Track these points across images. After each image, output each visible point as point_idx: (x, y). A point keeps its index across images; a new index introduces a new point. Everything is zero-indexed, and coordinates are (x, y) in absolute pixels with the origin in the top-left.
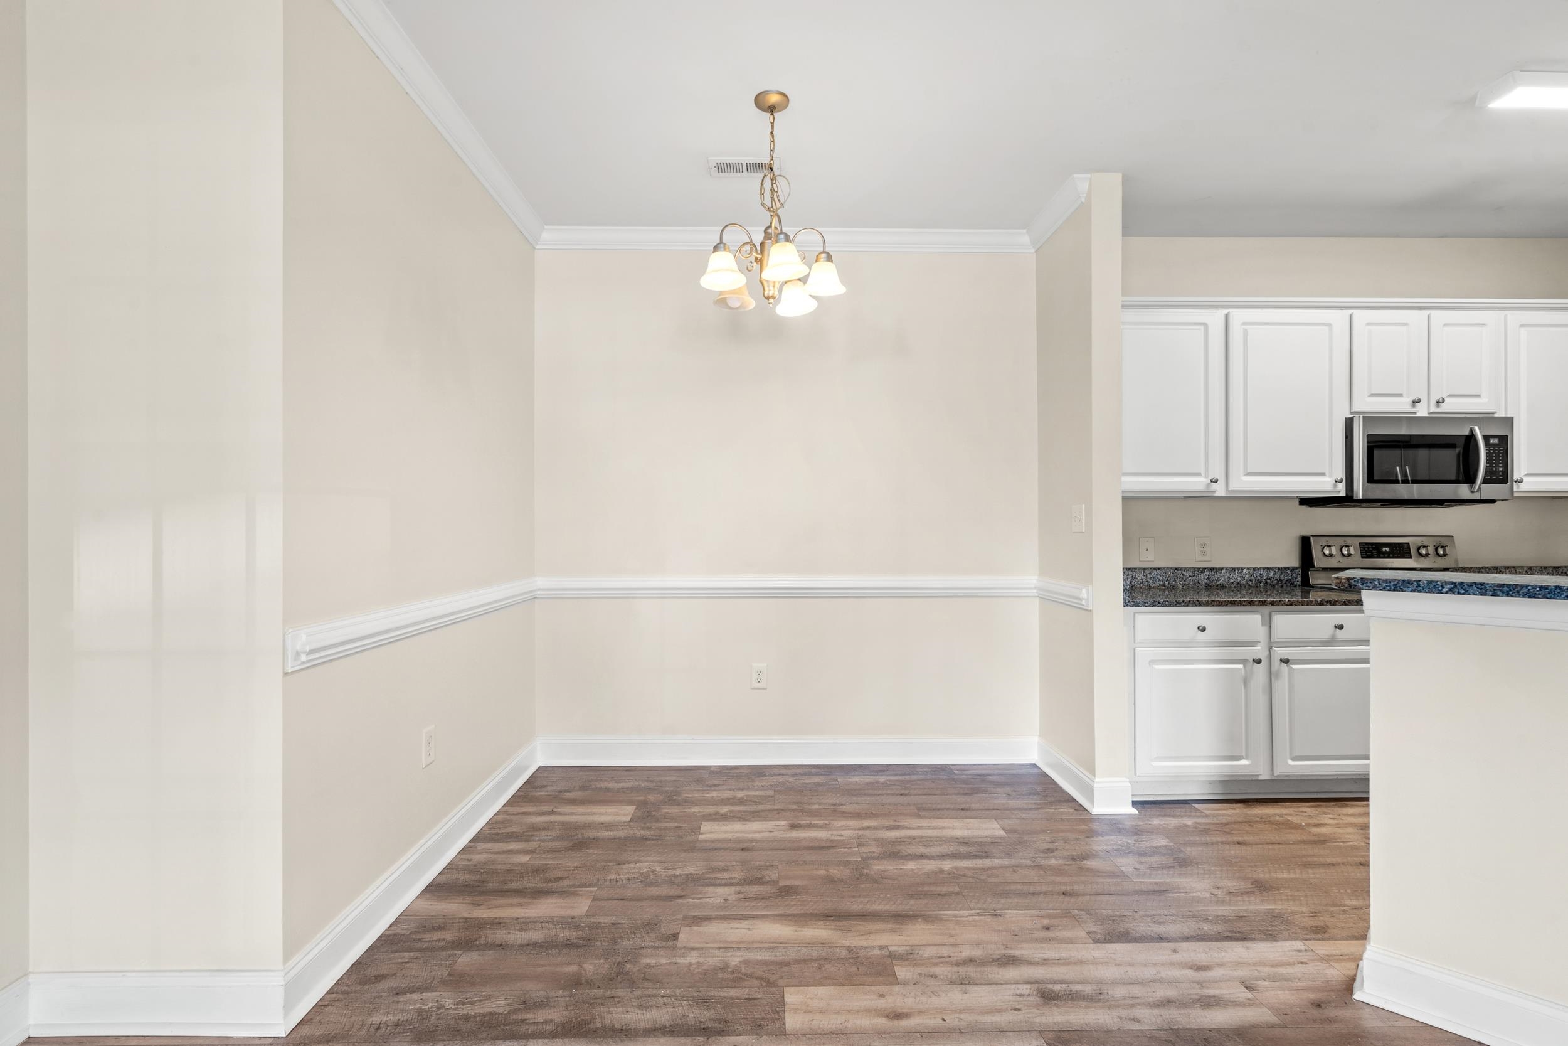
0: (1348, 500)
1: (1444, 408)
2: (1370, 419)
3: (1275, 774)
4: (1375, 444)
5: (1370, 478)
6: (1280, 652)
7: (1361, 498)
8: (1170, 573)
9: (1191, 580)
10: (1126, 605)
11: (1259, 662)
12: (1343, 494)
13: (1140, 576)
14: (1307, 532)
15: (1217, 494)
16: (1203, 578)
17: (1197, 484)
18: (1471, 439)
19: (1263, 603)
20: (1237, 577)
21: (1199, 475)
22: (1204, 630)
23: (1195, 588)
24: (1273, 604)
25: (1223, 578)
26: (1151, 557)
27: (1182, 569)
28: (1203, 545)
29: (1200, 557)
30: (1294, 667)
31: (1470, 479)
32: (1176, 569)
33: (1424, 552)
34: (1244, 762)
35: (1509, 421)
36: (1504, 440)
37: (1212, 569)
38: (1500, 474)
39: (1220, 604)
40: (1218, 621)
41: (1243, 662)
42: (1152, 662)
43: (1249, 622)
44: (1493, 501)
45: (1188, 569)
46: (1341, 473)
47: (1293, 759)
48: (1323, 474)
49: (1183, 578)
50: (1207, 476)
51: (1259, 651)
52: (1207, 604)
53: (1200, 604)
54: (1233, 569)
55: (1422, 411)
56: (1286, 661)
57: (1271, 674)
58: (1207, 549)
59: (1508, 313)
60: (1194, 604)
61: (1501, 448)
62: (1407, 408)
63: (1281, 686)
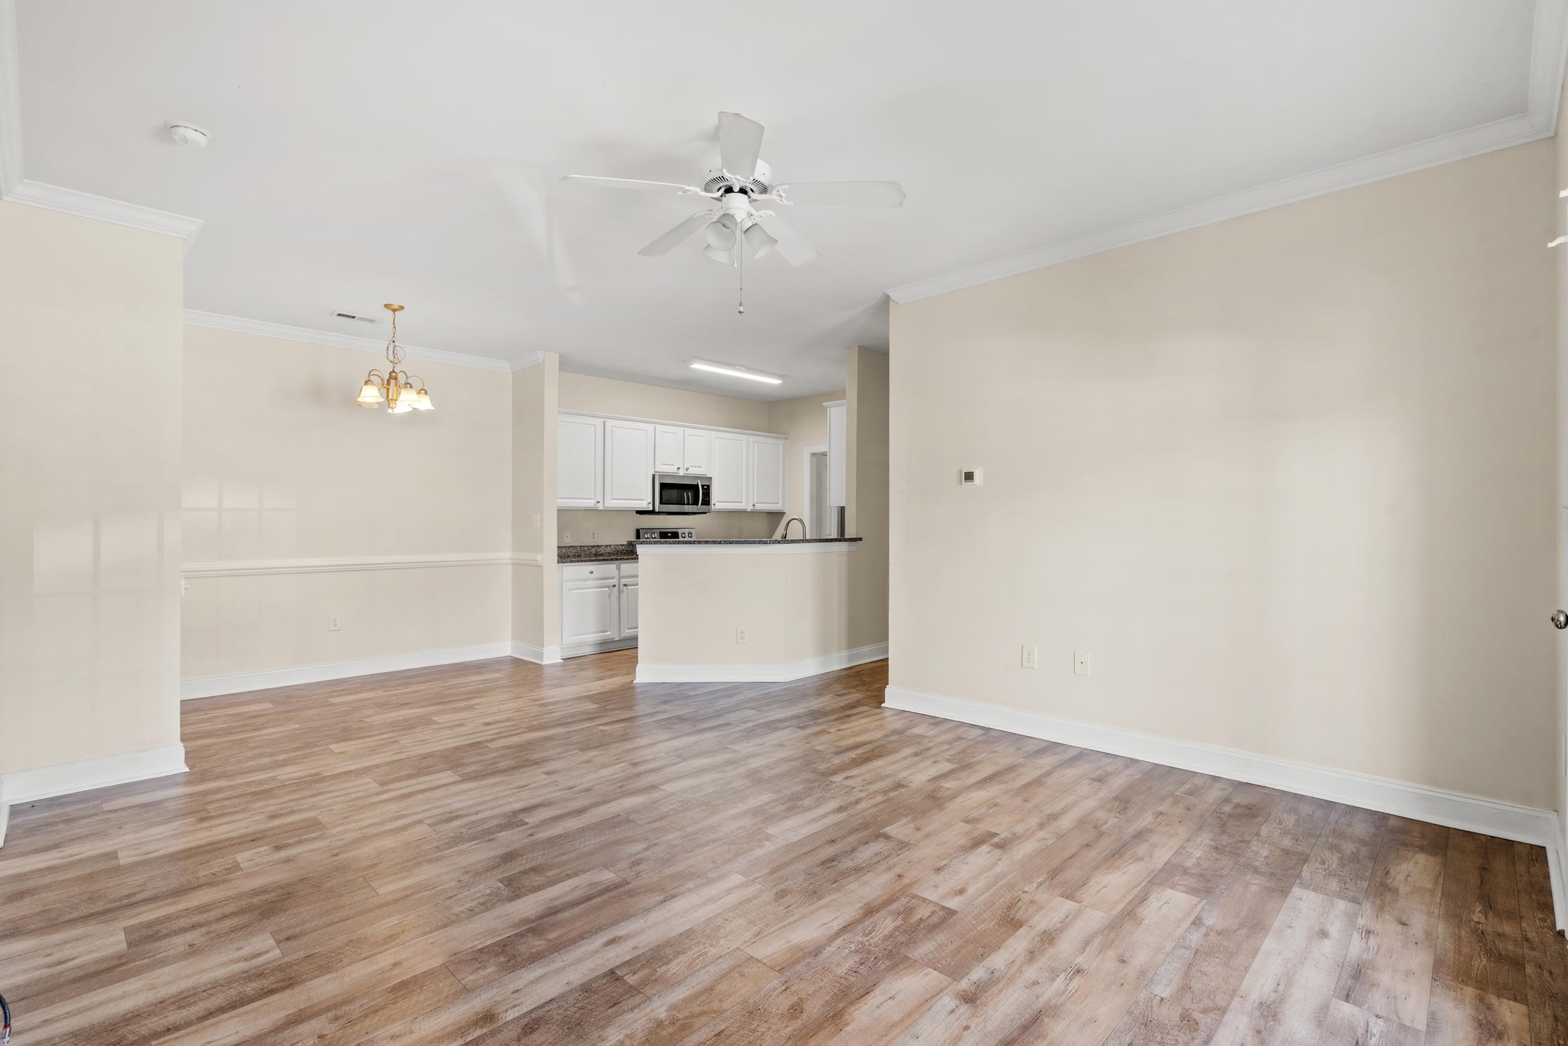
0: (652, 512)
1: (689, 472)
2: (662, 476)
3: (621, 636)
4: (663, 486)
5: (661, 503)
6: (624, 581)
7: (657, 511)
8: (578, 548)
9: (588, 552)
10: (558, 563)
11: (614, 586)
12: (651, 509)
13: (564, 550)
14: (638, 528)
15: (599, 509)
16: (593, 550)
17: (590, 503)
18: (697, 486)
19: (617, 559)
20: (608, 550)
21: (591, 499)
22: (592, 573)
23: (590, 555)
24: (620, 559)
25: (602, 550)
26: (569, 541)
27: (584, 547)
28: (594, 534)
29: (592, 540)
30: (629, 587)
31: (696, 503)
32: (581, 546)
33: (683, 536)
34: (609, 633)
35: (710, 479)
36: (708, 487)
37: (597, 546)
38: (707, 502)
39: (599, 560)
40: (598, 568)
41: (608, 587)
42: (570, 590)
43: (610, 568)
44: (706, 513)
45: (586, 546)
46: (650, 500)
47: (628, 629)
48: (643, 500)
49: (585, 551)
50: (595, 500)
51: (615, 581)
52: (594, 561)
53: (591, 561)
54: (607, 546)
55: (681, 473)
56: (625, 585)
57: (620, 592)
58: (596, 535)
59: (713, 432)
60: (588, 561)
61: (707, 490)
62: (676, 471)
63: (624, 597)
